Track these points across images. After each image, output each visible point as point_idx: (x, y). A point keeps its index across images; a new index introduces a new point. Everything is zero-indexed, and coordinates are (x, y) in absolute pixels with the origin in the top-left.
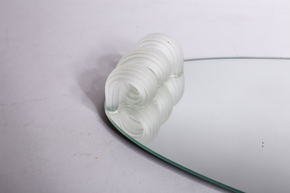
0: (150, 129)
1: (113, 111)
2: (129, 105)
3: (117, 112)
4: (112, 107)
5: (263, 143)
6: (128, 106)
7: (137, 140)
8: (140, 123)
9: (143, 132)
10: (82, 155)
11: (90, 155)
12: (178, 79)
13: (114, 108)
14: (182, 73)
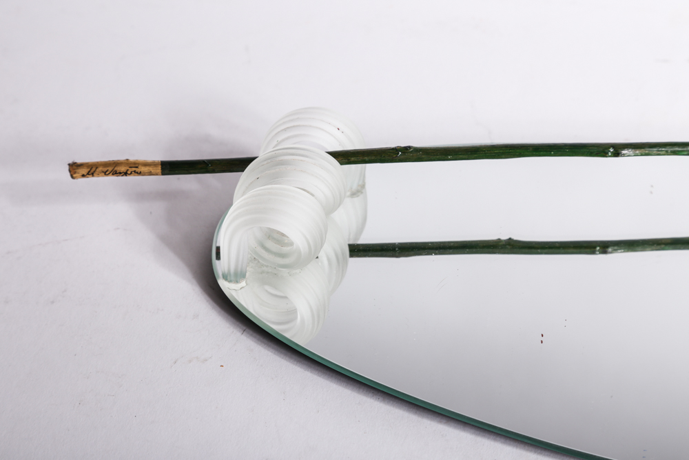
0: (312, 311)
1: (237, 282)
2: (267, 266)
3: (243, 284)
4: (236, 274)
5: (542, 336)
6: (265, 269)
7: (288, 335)
8: (286, 297)
9: (296, 318)
10: (190, 361)
11: (206, 360)
12: (356, 199)
13: (238, 276)
14: (363, 186)
